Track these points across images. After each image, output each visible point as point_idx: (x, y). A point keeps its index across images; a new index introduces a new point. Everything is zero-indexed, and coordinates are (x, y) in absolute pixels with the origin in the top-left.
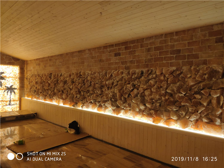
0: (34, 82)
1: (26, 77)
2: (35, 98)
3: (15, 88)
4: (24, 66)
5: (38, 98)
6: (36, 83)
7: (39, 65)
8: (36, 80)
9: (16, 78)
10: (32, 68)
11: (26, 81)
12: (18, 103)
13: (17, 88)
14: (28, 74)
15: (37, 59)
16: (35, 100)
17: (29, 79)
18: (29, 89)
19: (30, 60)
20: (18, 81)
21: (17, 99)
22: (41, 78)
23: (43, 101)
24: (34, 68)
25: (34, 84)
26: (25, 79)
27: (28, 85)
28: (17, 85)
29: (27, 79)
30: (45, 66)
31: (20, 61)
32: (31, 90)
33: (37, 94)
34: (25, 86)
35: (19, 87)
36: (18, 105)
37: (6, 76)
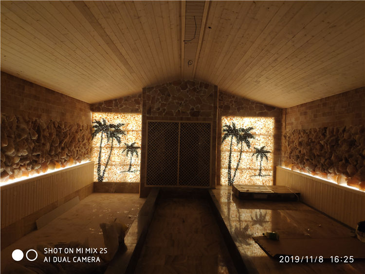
0: (296, 142)
1: (283, 134)
2: (298, 168)
3: (268, 150)
4: (282, 118)
5: (302, 169)
6: (300, 144)
7: (305, 113)
8: (300, 140)
9: (270, 136)
10: (293, 120)
11: (283, 141)
12: (271, 173)
13: (271, 151)
14: (287, 130)
15: (302, 105)
16: (298, 171)
17: (289, 137)
18: (288, 154)
19: (291, 108)
20: (272, 141)
21: (270, 168)
22: (308, 136)
23: (311, 175)
24: (296, 119)
25: (296, 145)
26: (283, 138)
27: (286, 146)
28: (270, 147)
29: (285, 137)
30: (315, 116)
31: (276, 109)
32: (292, 154)
33: (301, 163)
34: (283, 148)
35: (273, 149)
36: (271, 178)
37: (255, 133)
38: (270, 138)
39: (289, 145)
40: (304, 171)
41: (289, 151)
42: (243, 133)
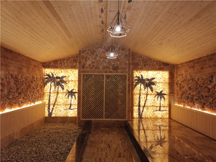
0: (186, 87)
1: (176, 82)
2: (188, 105)
3: (165, 93)
4: (174, 71)
5: (192, 106)
6: (190, 88)
7: (193, 67)
8: (190, 85)
9: (166, 83)
10: (183, 72)
11: (176, 87)
12: (167, 109)
13: (167, 94)
14: (178, 79)
15: (190, 61)
16: (189, 107)
17: (180, 84)
18: (180, 95)
19: (181, 64)
20: (168, 87)
21: (167, 105)
22: (197, 82)
23: (200, 110)
24: (186, 71)
25: (186, 90)
26: (175, 84)
27: (178, 90)
28: (166, 91)
29: (177, 84)
30: (202, 68)
31: (169, 66)
32: (183, 96)
33: (191, 102)
34: (175, 92)
35: (168, 92)
36: (167, 112)
37: (156, 82)
38: (166, 85)
39: (180, 90)
40: (194, 107)
41: (180, 93)
42: (148, 82)
